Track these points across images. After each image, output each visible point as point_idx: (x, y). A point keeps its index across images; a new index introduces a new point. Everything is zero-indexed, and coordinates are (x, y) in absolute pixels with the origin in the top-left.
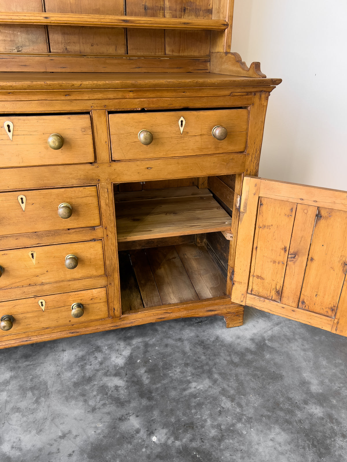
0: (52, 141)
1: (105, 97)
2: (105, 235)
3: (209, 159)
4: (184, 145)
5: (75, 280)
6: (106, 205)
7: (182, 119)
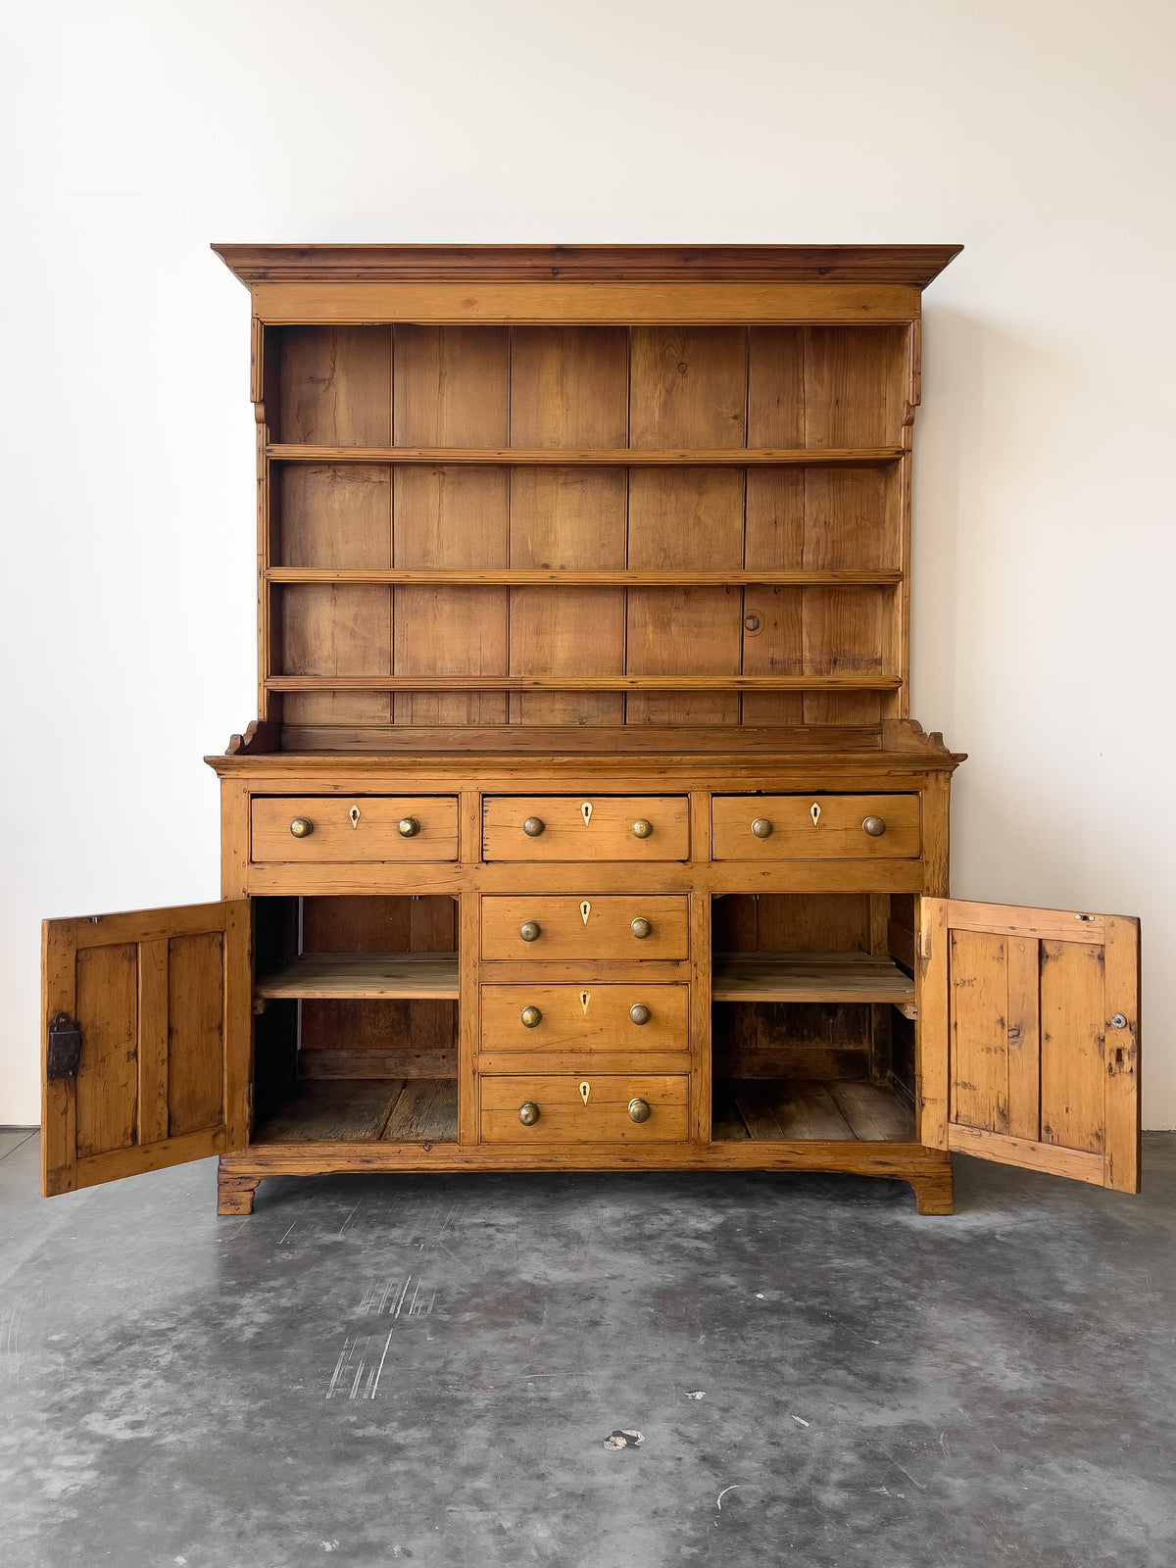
0: (638, 828)
1: (710, 775)
2: (694, 979)
3: (861, 865)
4: (819, 843)
5: (641, 1052)
6: (699, 926)
7: (816, 805)
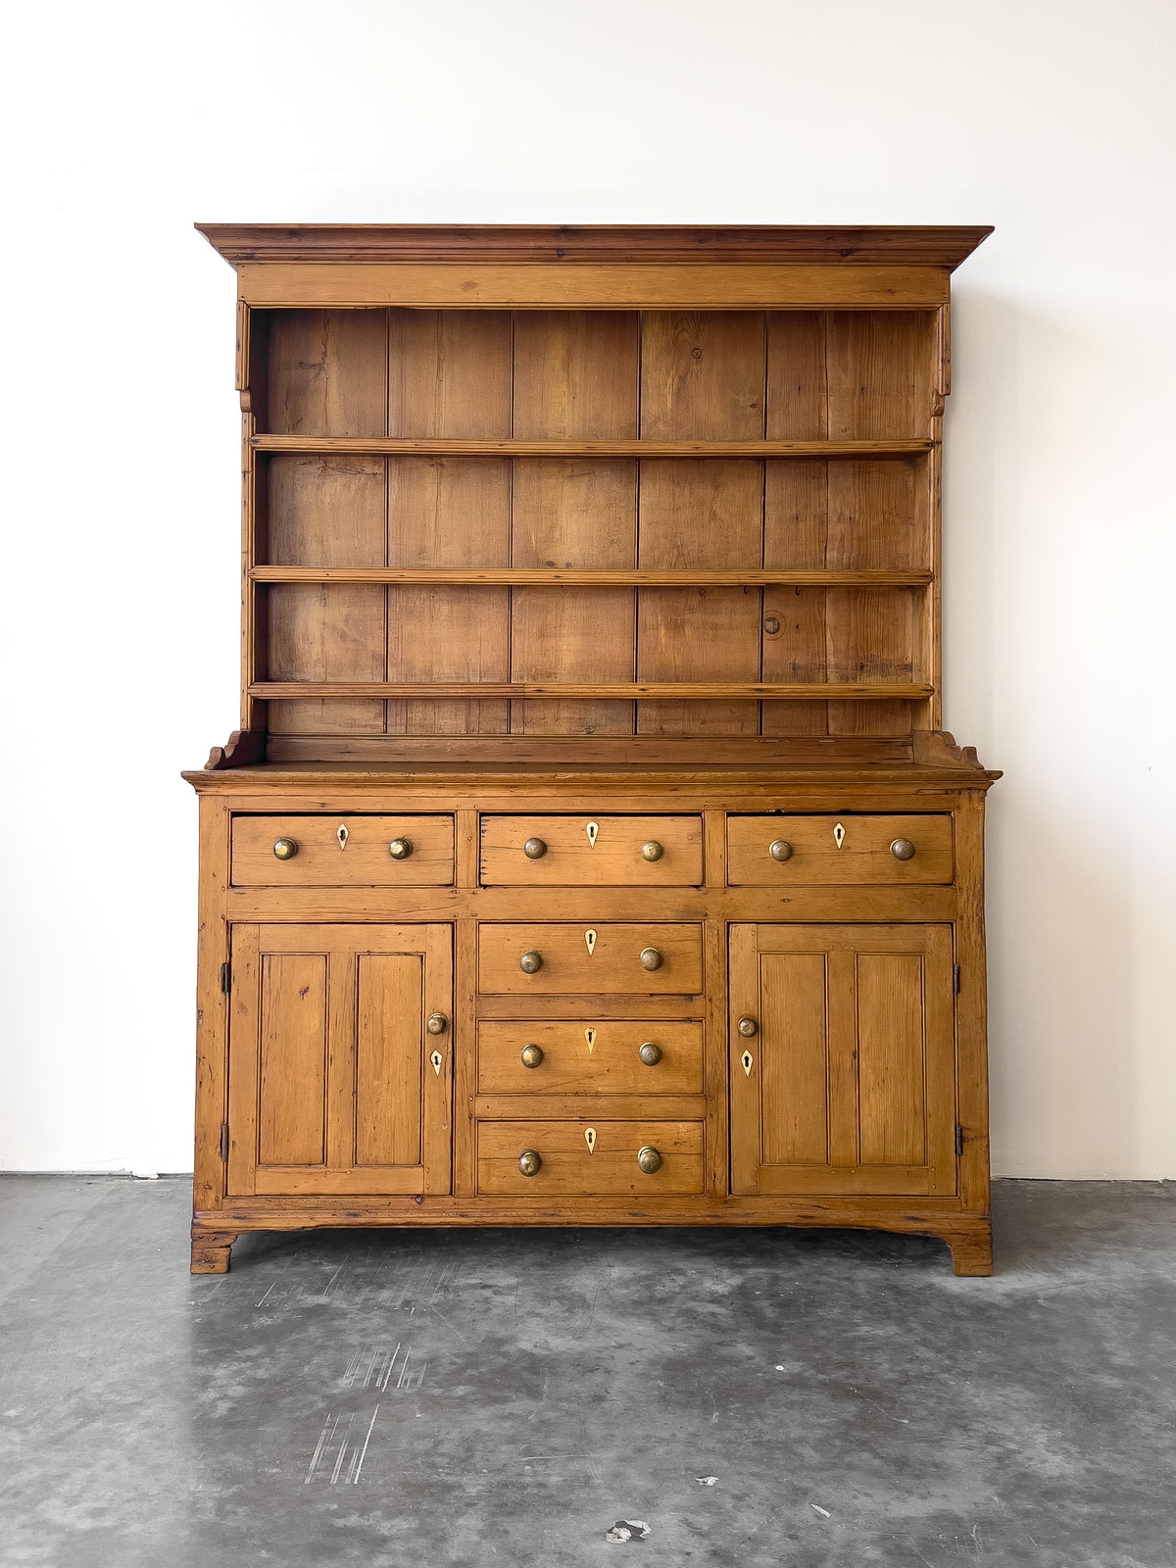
0: (648, 850)
1: (725, 793)
2: (708, 1014)
3: (888, 891)
4: (844, 866)
5: (652, 1095)
6: (714, 957)
7: (839, 826)
